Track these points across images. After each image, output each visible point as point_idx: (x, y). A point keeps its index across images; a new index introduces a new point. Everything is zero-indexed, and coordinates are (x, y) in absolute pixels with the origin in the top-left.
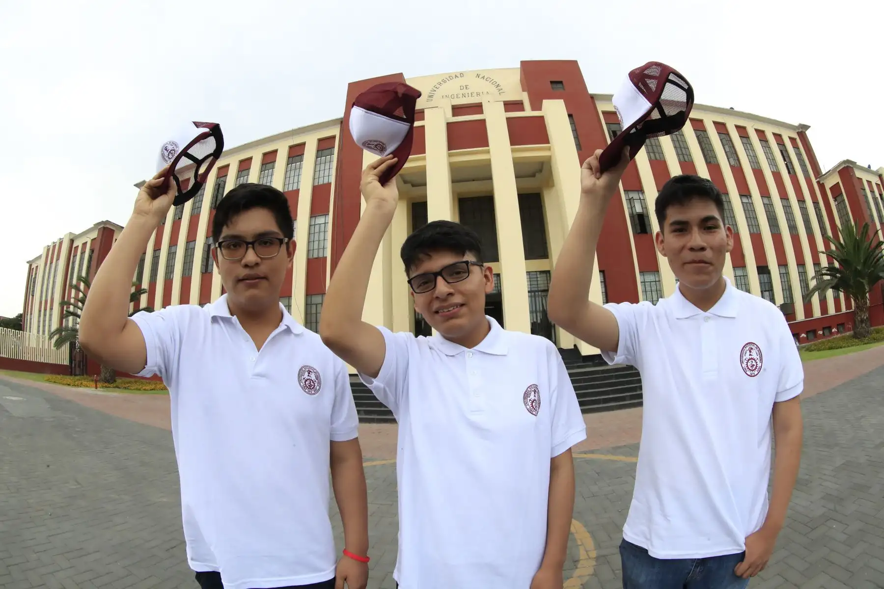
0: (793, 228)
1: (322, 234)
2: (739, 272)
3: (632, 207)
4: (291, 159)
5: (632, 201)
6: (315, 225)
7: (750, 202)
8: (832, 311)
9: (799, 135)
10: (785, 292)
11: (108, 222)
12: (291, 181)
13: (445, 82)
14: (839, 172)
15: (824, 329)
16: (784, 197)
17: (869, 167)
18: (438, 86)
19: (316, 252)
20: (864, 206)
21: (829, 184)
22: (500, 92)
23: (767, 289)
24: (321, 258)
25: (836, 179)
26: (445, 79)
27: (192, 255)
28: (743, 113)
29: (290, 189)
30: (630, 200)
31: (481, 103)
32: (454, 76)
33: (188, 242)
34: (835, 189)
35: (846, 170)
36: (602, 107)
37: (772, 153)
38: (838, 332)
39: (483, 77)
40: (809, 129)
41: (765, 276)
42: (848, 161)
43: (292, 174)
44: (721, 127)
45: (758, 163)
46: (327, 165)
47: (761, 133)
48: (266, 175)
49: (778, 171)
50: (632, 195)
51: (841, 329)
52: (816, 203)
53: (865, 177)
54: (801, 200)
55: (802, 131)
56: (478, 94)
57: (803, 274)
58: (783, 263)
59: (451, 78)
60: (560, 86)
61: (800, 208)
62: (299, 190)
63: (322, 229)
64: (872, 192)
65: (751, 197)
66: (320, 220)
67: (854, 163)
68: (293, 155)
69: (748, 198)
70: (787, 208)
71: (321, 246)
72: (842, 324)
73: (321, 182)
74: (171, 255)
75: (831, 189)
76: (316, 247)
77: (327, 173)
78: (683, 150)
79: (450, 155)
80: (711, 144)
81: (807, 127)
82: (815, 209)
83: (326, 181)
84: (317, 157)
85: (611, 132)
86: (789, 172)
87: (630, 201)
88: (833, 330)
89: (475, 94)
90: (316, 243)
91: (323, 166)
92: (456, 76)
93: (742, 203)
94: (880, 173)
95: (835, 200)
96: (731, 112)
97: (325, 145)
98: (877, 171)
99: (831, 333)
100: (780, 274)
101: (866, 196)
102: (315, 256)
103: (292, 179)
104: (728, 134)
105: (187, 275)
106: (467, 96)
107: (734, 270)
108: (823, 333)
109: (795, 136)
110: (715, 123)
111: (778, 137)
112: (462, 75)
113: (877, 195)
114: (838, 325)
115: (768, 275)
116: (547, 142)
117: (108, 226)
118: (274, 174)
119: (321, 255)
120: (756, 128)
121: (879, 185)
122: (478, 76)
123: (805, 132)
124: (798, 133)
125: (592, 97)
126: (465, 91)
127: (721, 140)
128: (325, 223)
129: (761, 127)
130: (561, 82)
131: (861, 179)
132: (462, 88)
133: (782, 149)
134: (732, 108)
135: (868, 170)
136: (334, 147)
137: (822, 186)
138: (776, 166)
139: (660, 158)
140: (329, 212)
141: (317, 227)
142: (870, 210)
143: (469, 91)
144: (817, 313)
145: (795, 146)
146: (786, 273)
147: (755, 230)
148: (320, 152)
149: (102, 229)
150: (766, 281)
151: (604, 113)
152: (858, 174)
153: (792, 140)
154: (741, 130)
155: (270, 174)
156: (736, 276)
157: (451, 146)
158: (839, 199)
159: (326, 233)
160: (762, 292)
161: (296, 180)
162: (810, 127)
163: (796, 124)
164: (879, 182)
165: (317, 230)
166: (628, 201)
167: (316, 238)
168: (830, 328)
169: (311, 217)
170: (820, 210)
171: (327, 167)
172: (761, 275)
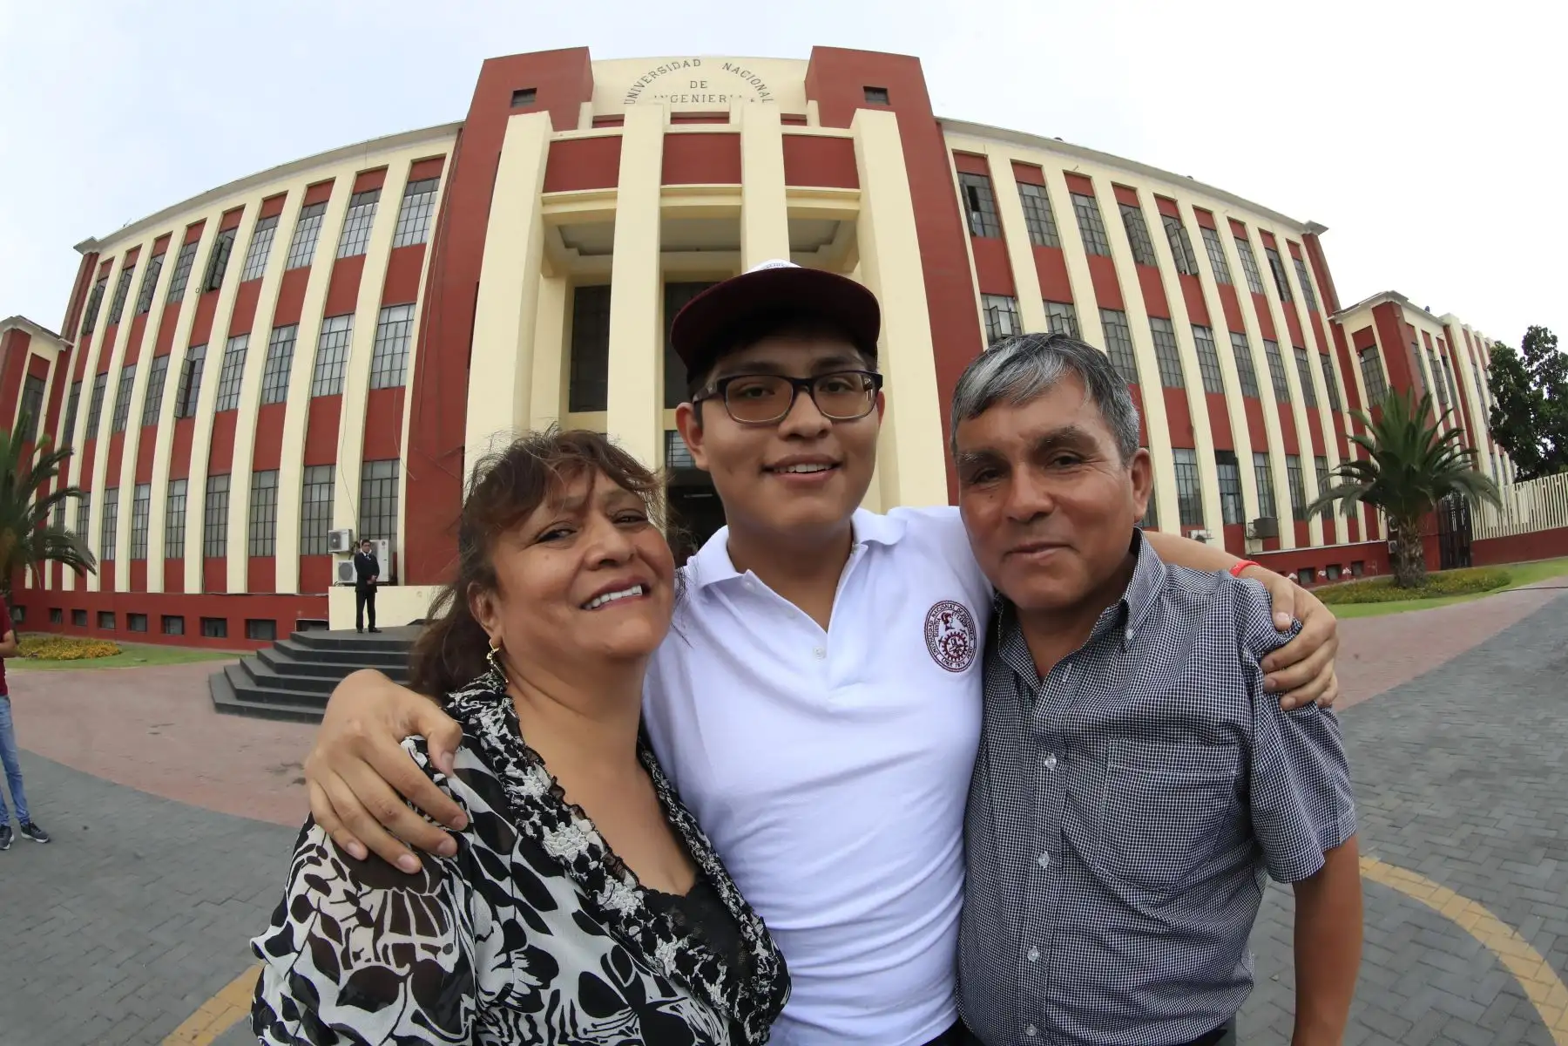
0: (1282, 391)
1: (400, 342)
2: (1183, 458)
3: (992, 325)
4: (357, 197)
5: (994, 311)
6: (388, 324)
7: (1209, 338)
8: (1343, 538)
9: (1305, 241)
10: (1262, 499)
11: (20, 319)
12: (352, 240)
13: (663, 71)
14: (1375, 310)
15: (1328, 568)
16: (1270, 337)
17: (1428, 309)
18: (650, 78)
19: (385, 377)
20: (1414, 371)
21: (1351, 327)
22: (764, 98)
23: (1231, 491)
24: (394, 388)
25: (1367, 320)
26: (665, 67)
27: (162, 383)
28: (1208, 187)
29: (349, 254)
30: (990, 310)
31: (728, 113)
32: (682, 64)
33: (156, 358)
34: (1363, 337)
35: (1388, 309)
36: (954, 142)
37: (1254, 263)
38: (1353, 575)
39: (737, 70)
40: (1327, 232)
41: (1229, 468)
42: (1394, 294)
43: (356, 226)
44: (1168, 206)
45: (1228, 275)
46: (423, 209)
47: (1237, 227)
48: (308, 226)
49: (1262, 293)
50: (993, 302)
51: (1358, 571)
52: (1324, 355)
53: (1419, 325)
54: (1300, 347)
55: (1311, 235)
56: (722, 98)
57: (1295, 473)
58: (1261, 448)
59: (676, 65)
60: (881, 96)
61: (1297, 359)
62: (365, 255)
63: (401, 333)
64: (1430, 350)
65: (1210, 329)
66: (399, 315)
67: (1404, 299)
68: (362, 190)
69: (1205, 331)
70: (1275, 357)
71: (397, 366)
72: (1361, 563)
73: (407, 243)
74: (126, 383)
75: (1356, 335)
76: (386, 366)
77: (419, 226)
78: (1095, 234)
79: (663, 194)
80: (1146, 232)
81: (1322, 229)
82: (1323, 365)
83: (416, 241)
84: (405, 195)
85: (967, 191)
86: (1282, 298)
87: (990, 312)
88: (1344, 572)
89: (716, 98)
90: (387, 360)
91: (414, 211)
92: (686, 63)
93: (1195, 338)
94: (1446, 321)
95: (1361, 354)
96: (1188, 184)
97: (423, 172)
98: (1441, 318)
99: (1341, 576)
100: (1255, 467)
101: (1419, 356)
102: (385, 384)
103: (354, 234)
104: (1179, 219)
105: (150, 421)
106: (700, 98)
107: (1174, 453)
108: (1327, 574)
109: (1299, 241)
110: (1158, 197)
111: (1268, 237)
112: (697, 62)
113: (1439, 358)
114: (1353, 563)
115: (1233, 467)
116: (857, 186)
117: (20, 327)
118: (323, 225)
119: (395, 383)
120: (1229, 216)
121: (1442, 341)
122: (727, 67)
123: (1317, 237)
124: (1304, 236)
125: (939, 124)
126: (699, 91)
127: (1166, 227)
128: (407, 321)
129: (1239, 215)
130: (883, 91)
131: (1413, 327)
132: (694, 85)
133: (1272, 258)
134: (1190, 177)
135: (1425, 313)
136: (440, 177)
137: (1338, 331)
138: (1260, 284)
139: (1052, 243)
140: (416, 300)
141: (392, 328)
142: (1425, 378)
143: (707, 92)
144: (1317, 540)
145: (1297, 257)
146: (1266, 467)
147: (1214, 388)
148: (413, 185)
149: (10, 333)
150: (1230, 477)
151: (957, 154)
152: (1409, 317)
153: (1293, 246)
154: (1204, 216)
155: (315, 224)
156: (1176, 464)
157: (667, 177)
158: (1368, 354)
159: (407, 340)
160: (1221, 494)
161: (361, 237)
162: (1327, 229)
163: (1304, 221)
164: (1443, 337)
165: (391, 334)
166: (987, 312)
167: (389, 350)
168: (1338, 568)
169: (382, 309)
170: (1331, 367)
171: (422, 213)
172: (1222, 467)
